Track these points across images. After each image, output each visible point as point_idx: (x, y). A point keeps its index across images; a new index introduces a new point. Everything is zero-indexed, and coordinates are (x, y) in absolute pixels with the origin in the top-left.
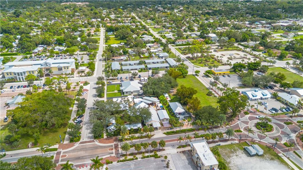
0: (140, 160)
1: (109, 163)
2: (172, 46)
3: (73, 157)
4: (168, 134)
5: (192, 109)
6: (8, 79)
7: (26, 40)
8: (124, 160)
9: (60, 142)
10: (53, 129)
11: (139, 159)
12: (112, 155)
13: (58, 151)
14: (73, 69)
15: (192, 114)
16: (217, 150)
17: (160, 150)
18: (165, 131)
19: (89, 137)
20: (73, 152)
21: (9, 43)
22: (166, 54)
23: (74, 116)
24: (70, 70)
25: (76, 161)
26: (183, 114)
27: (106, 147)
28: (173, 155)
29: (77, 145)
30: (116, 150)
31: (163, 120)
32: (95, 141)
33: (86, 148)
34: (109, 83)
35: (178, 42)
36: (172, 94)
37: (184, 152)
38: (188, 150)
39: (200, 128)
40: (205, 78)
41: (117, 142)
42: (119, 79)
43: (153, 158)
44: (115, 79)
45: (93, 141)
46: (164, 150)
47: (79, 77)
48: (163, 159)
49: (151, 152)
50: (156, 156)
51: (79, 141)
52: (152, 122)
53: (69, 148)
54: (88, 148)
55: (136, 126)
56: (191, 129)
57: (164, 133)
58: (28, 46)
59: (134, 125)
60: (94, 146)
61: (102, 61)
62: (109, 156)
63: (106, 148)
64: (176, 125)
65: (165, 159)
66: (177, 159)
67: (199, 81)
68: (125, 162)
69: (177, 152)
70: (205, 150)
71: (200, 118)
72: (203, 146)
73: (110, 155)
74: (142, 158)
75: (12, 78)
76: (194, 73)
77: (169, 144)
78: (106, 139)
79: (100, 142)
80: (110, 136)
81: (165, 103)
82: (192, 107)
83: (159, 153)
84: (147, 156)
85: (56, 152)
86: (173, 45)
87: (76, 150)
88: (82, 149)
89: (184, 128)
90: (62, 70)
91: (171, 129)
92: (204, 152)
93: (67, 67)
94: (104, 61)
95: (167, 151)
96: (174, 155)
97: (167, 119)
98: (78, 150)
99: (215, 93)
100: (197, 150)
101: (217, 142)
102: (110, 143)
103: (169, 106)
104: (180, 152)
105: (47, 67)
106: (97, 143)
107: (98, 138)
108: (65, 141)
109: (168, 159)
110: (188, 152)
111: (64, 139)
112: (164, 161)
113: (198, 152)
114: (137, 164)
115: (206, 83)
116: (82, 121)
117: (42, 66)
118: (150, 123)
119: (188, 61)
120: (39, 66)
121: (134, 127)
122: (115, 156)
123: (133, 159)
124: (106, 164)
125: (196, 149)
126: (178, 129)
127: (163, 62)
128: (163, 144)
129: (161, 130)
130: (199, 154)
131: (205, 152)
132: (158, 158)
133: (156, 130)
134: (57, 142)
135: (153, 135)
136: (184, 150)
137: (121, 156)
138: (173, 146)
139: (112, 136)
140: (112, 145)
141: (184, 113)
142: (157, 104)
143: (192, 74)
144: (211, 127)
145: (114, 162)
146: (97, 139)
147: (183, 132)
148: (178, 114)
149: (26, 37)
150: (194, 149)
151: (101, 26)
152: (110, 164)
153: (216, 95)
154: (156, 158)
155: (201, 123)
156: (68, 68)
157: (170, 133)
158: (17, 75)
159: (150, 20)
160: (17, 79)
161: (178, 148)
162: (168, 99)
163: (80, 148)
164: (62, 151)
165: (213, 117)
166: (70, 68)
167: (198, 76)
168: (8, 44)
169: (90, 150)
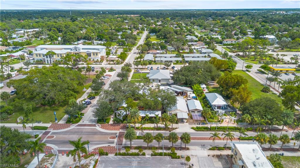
0: (149, 158)
1: (103, 155)
2: (218, 45)
3: (61, 140)
4: (198, 129)
5: (237, 103)
6: (37, 61)
7: (70, 34)
8: (125, 153)
9: (55, 121)
10: (55, 107)
11: (147, 156)
12: (112, 145)
13: (47, 131)
14: (102, 56)
15: (237, 110)
16: (278, 160)
17: (181, 149)
18: (195, 126)
19: (91, 121)
20: (63, 134)
21: (55, 36)
22: (210, 50)
23: (85, 97)
24: (100, 57)
25: (62, 145)
26: (224, 108)
27: (108, 135)
28: (201, 157)
29: (73, 127)
30: (120, 139)
31: (193, 111)
32: (97, 125)
33: (82, 132)
34: (136, 72)
35: (227, 42)
36: (212, 86)
37: (219, 157)
38: (226, 155)
39: (249, 127)
40: (260, 74)
41: (124, 130)
42: (149, 69)
43: (168, 158)
44: (144, 69)
45: (95, 125)
46: (188, 149)
47: (107, 64)
48: (183, 161)
49: (168, 148)
50: (173, 156)
51: (78, 123)
52: (177, 111)
53: (62, 129)
54: (84, 132)
55: (153, 113)
56: (235, 127)
57: (192, 128)
58: (69, 39)
59: (152, 112)
60: (94, 131)
61: (136, 54)
62: (107, 145)
63: (106, 136)
64: (211, 120)
65: (186, 162)
66: (206, 164)
67: (251, 77)
68: (125, 156)
69: (209, 156)
70: (256, 156)
71: (251, 112)
72: (253, 150)
73: (109, 145)
74: (152, 155)
75: (41, 60)
76: (245, 69)
77: (198, 142)
78: (111, 125)
79: (102, 127)
80: (117, 122)
81: (200, 95)
82: (238, 99)
83: (179, 153)
84: (160, 153)
85: (44, 131)
86: (220, 44)
87: (68, 132)
88: (76, 132)
89: (224, 125)
90: (91, 56)
91: (203, 123)
92: (254, 159)
93: (96, 53)
94: (138, 54)
95: (192, 151)
96: (202, 159)
97: (199, 111)
98: (71, 133)
99: (273, 90)
100: (242, 154)
101: (277, 150)
102: (115, 130)
103: (205, 97)
104: (213, 156)
105: (76, 51)
106: (98, 128)
107: (102, 123)
108: (61, 120)
109: (191, 162)
110: (227, 158)
111: (61, 119)
112: (185, 164)
113: (244, 157)
114: (142, 161)
115: (260, 79)
116: (91, 103)
117: (72, 50)
118: (173, 113)
119: (237, 58)
120: (69, 51)
121: (150, 114)
122: (115, 147)
123: (138, 155)
124: (99, 155)
125: (241, 152)
126: (214, 125)
127: (205, 57)
128: (187, 138)
129: (189, 124)
130: (245, 161)
131: (257, 159)
132: (176, 158)
133: (180, 123)
134: (51, 121)
135: (176, 128)
136: (219, 154)
137: (123, 147)
138: (203, 146)
139: (120, 122)
140: (116, 133)
141: (225, 106)
142: (189, 93)
143: (242, 69)
144: (266, 129)
145: (111, 154)
146: (100, 124)
147: (222, 130)
148: (216, 108)
149: (70, 32)
150: (236, 153)
151: (145, 30)
152: (105, 156)
153: (275, 92)
154: (173, 158)
155: (252, 119)
156: (97, 55)
157: (201, 129)
158: (45, 57)
159: (198, 26)
160: (45, 61)
161: (210, 149)
162: (205, 91)
163: (74, 131)
164: (52, 131)
165: (272, 113)
166: (99, 56)
167: (249, 72)
168: (53, 37)
169: (86, 134)
